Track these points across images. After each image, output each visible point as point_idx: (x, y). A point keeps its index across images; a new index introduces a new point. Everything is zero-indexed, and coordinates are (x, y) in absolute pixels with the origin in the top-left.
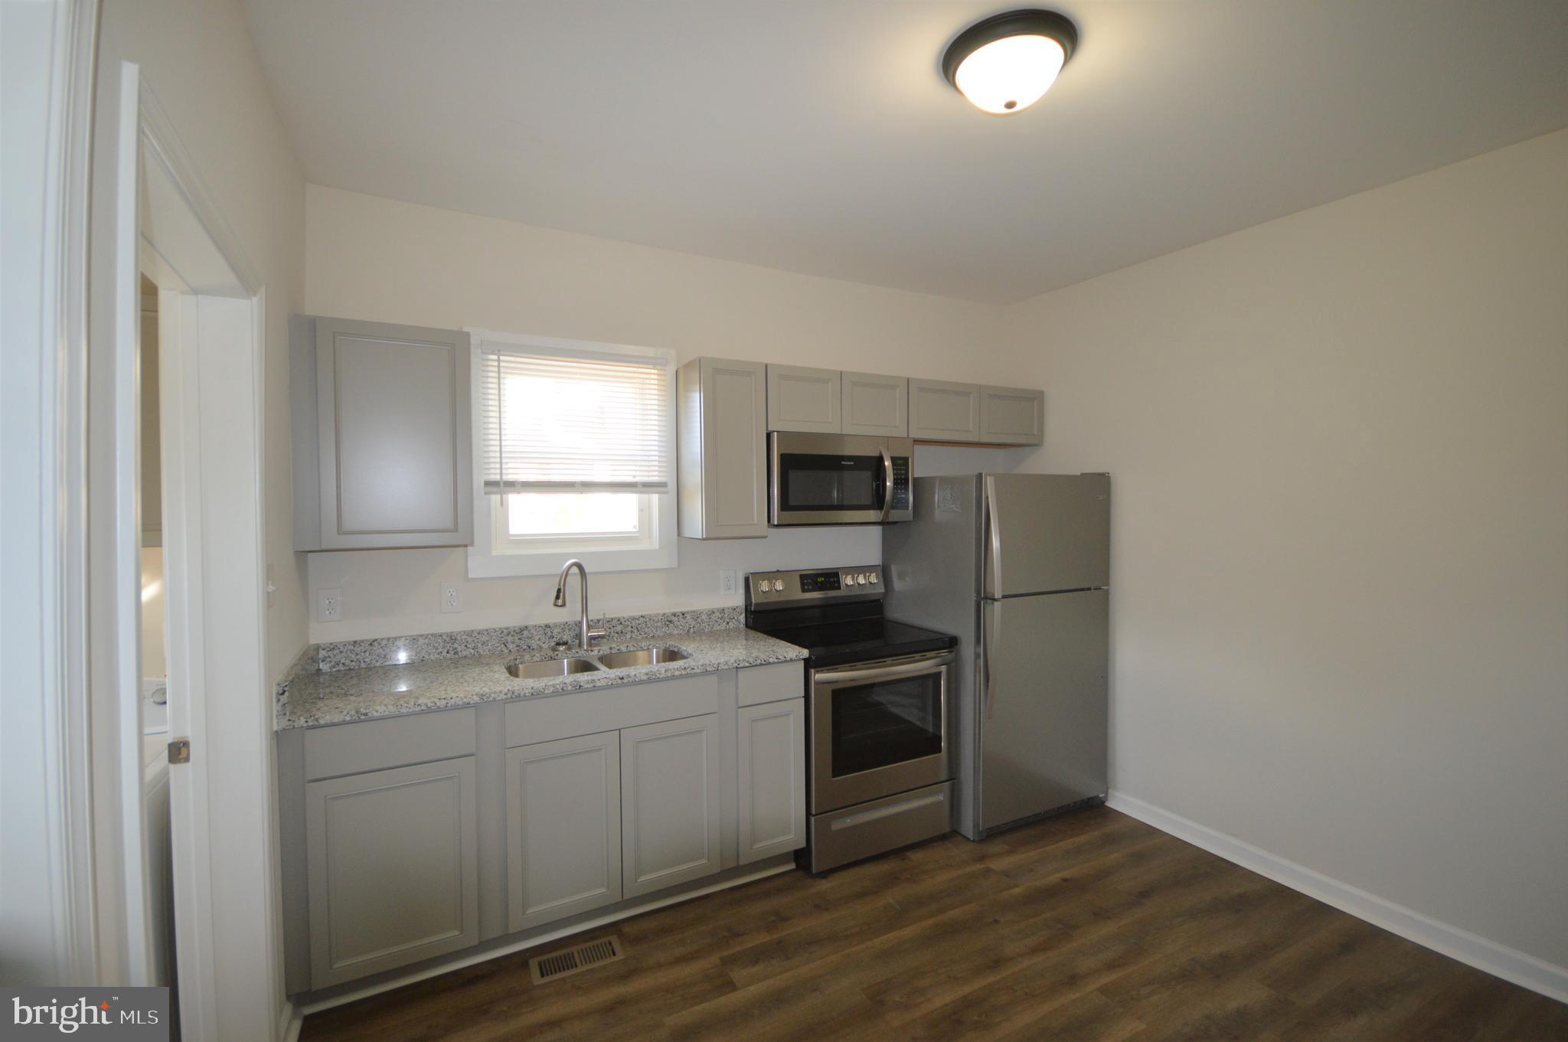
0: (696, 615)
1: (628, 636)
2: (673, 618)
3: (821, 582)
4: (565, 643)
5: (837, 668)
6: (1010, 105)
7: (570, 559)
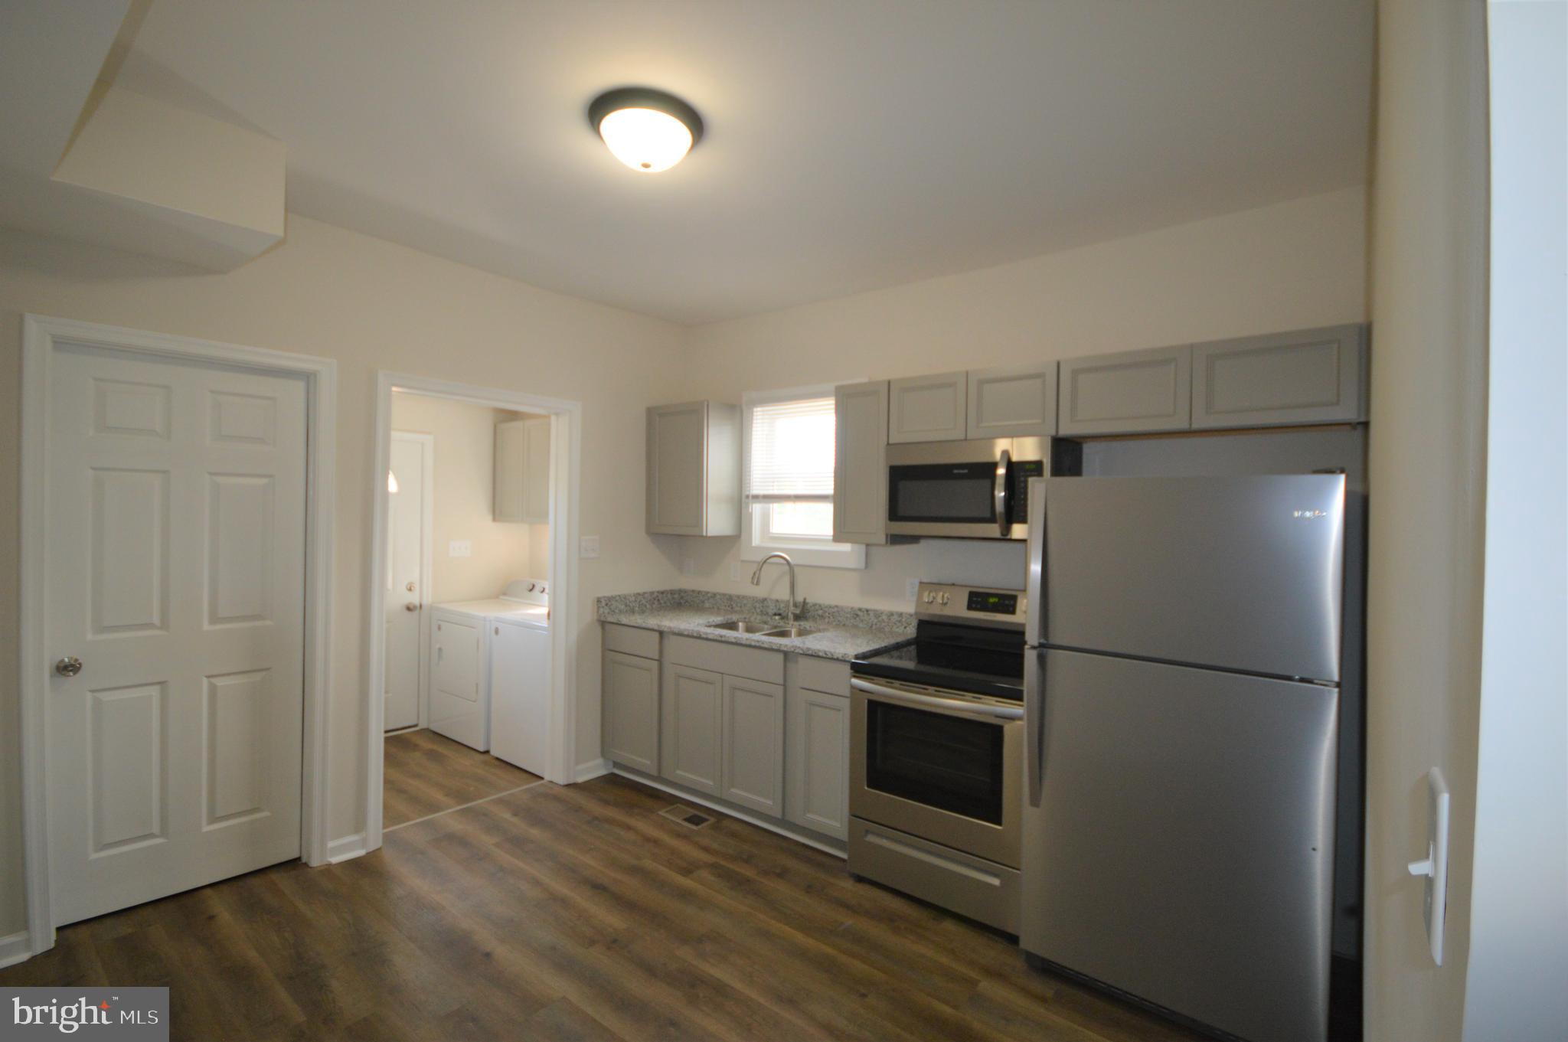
0: (878, 614)
1: (827, 620)
2: (859, 613)
3: (994, 604)
4: (780, 615)
5: (873, 680)
6: (646, 166)
7: (787, 554)
